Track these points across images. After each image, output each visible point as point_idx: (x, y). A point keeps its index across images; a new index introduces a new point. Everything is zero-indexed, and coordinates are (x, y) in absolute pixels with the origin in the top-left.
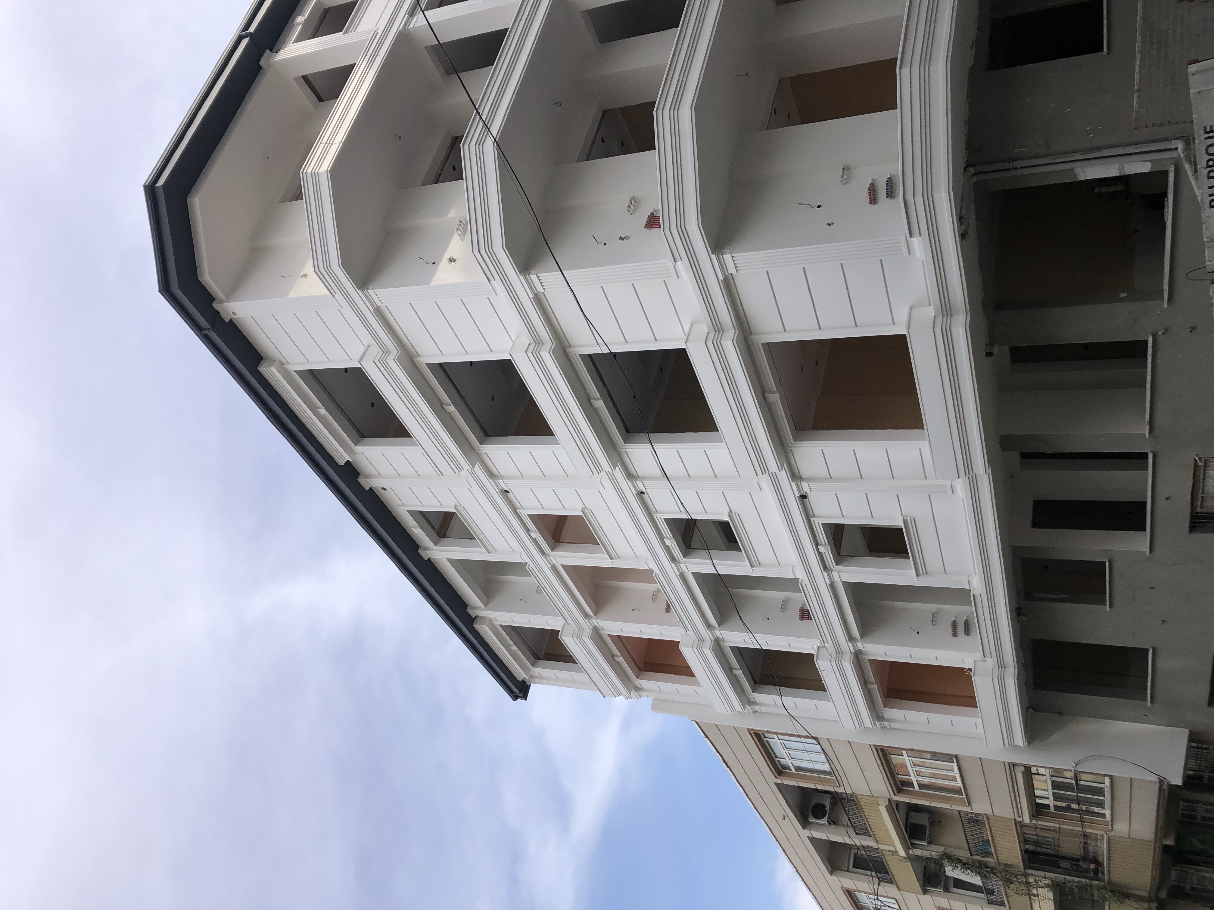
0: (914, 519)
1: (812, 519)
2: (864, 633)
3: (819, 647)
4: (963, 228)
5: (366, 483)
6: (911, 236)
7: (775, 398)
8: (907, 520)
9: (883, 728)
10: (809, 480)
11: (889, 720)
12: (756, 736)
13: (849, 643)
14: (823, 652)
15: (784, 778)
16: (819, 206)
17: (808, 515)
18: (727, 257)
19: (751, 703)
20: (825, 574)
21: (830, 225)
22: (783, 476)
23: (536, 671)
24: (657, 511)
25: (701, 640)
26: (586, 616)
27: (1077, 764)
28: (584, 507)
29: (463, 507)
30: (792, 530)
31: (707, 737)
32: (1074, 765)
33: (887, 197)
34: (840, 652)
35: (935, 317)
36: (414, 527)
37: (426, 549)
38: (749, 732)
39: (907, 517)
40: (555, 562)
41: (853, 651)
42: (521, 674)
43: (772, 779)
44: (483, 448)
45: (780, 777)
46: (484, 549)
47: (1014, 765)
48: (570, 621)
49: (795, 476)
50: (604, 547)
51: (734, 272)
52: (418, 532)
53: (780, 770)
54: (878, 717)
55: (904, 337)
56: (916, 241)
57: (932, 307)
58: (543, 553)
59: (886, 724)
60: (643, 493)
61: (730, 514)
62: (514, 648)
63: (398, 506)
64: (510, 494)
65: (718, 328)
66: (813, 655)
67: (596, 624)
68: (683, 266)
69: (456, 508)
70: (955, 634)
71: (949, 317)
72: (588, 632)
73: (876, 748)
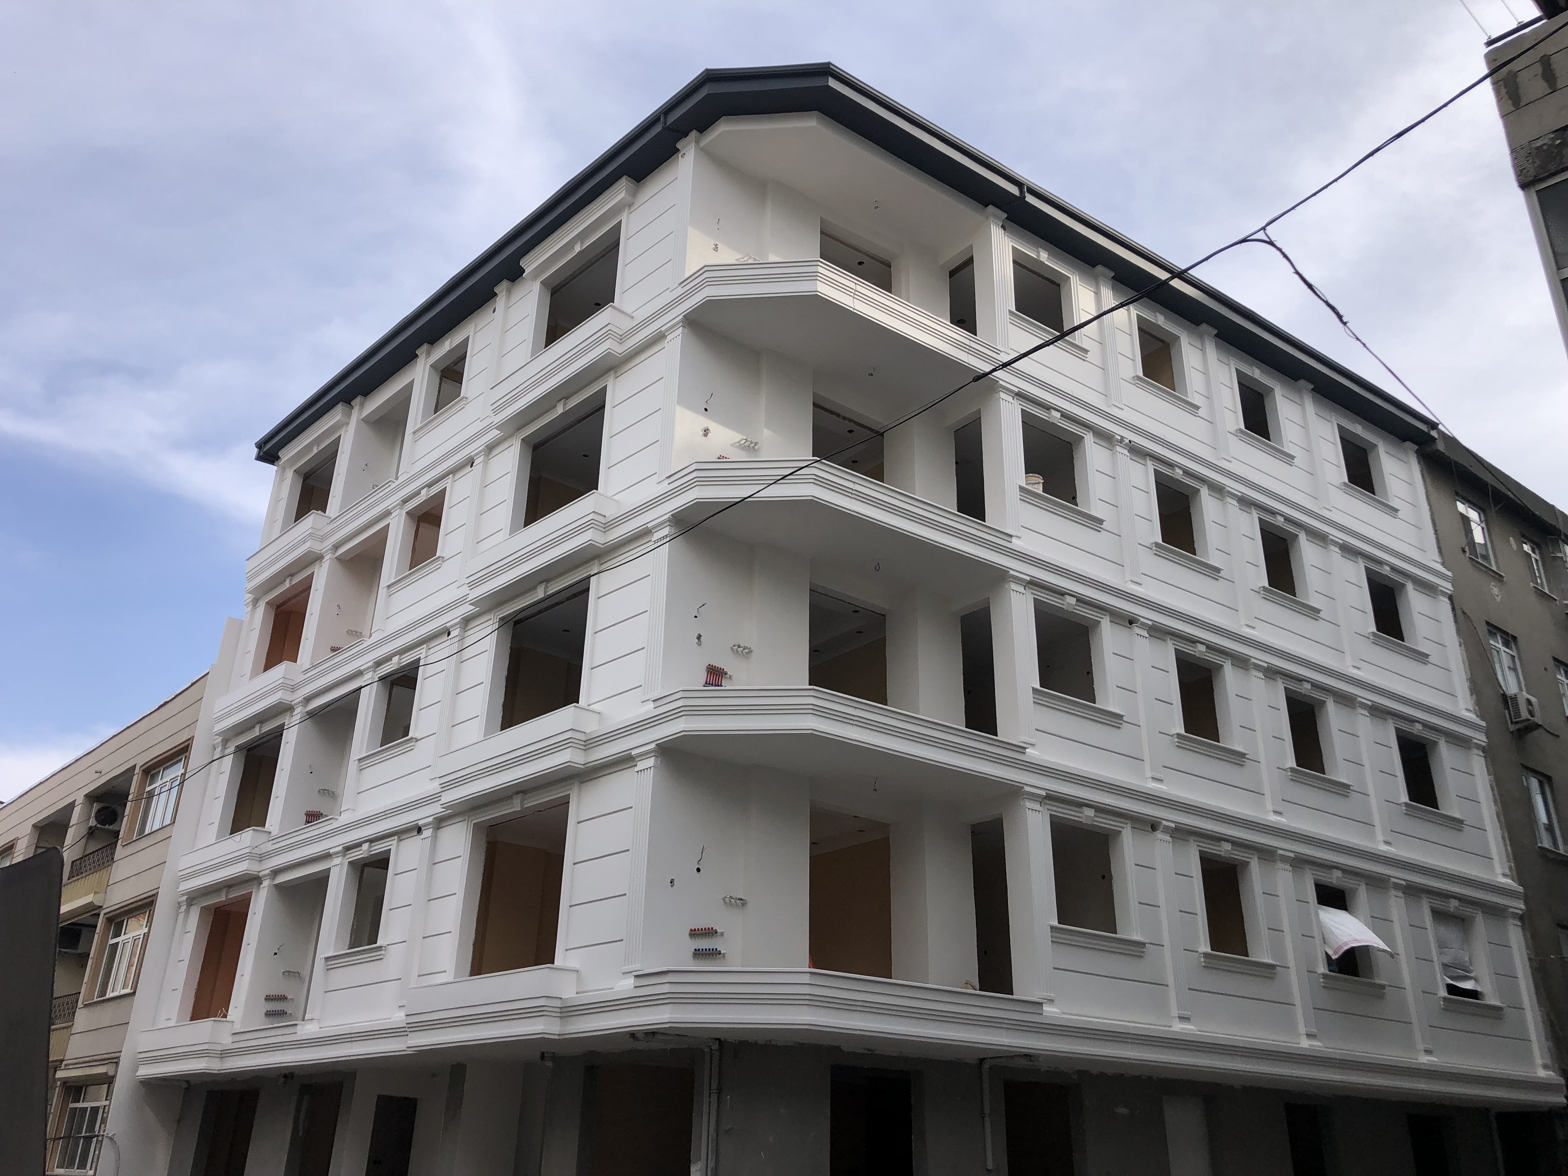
0: (382, 959)
1: (396, 837)
2: (281, 889)
3: (270, 833)
4: (641, 1036)
5: (501, 289)
6: (636, 976)
7: (516, 806)
8: (382, 950)
9: (179, 905)
10: (435, 838)
11: (187, 911)
12: (184, 747)
13: (269, 870)
14: (264, 837)
15: (140, 776)
16: (698, 870)
17: (400, 833)
18: (651, 762)
19: (225, 742)
20: (340, 848)
21: (671, 883)
22: (436, 809)
23: (290, 474)
24: (430, 649)
25: (294, 689)
26: (336, 547)
27: (111, 1139)
28: (445, 559)
29: (464, 407)
30: (386, 813)
31: (193, 684)
32: (110, 1135)
33: (695, 950)
34: (262, 858)
35: (561, 998)
36: (451, 342)
37: (428, 354)
38: (190, 739)
39: (385, 950)
40: (393, 515)
41: (261, 874)
42: (286, 454)
43: (141, 761)
44: (517, 442)
45: (141, 771)
46: (419, 426)
47: (117, 1062)
48: (332, 526)
49: (440, 822)
50: (404, 578)
51: (637, 769)
52: (447, 345)
53: (151, 771)
54: (193, 897)
55: (552, 962)
56: (630, 981)
57: (575, 995)
58: (405, 501)
59: (183, 908)
60: (449, 634)
61: (414, 740)
62: (315, 451)
63: (476, 325)
64: (468, 468)
65: (589, 744)
66: (264, 825)
67: (326, 558)
68: (648, 710)
69: (463, 398)
70: (268, 999)
71: (558, 1015)
72: (318, 547)
73: (154, 895)
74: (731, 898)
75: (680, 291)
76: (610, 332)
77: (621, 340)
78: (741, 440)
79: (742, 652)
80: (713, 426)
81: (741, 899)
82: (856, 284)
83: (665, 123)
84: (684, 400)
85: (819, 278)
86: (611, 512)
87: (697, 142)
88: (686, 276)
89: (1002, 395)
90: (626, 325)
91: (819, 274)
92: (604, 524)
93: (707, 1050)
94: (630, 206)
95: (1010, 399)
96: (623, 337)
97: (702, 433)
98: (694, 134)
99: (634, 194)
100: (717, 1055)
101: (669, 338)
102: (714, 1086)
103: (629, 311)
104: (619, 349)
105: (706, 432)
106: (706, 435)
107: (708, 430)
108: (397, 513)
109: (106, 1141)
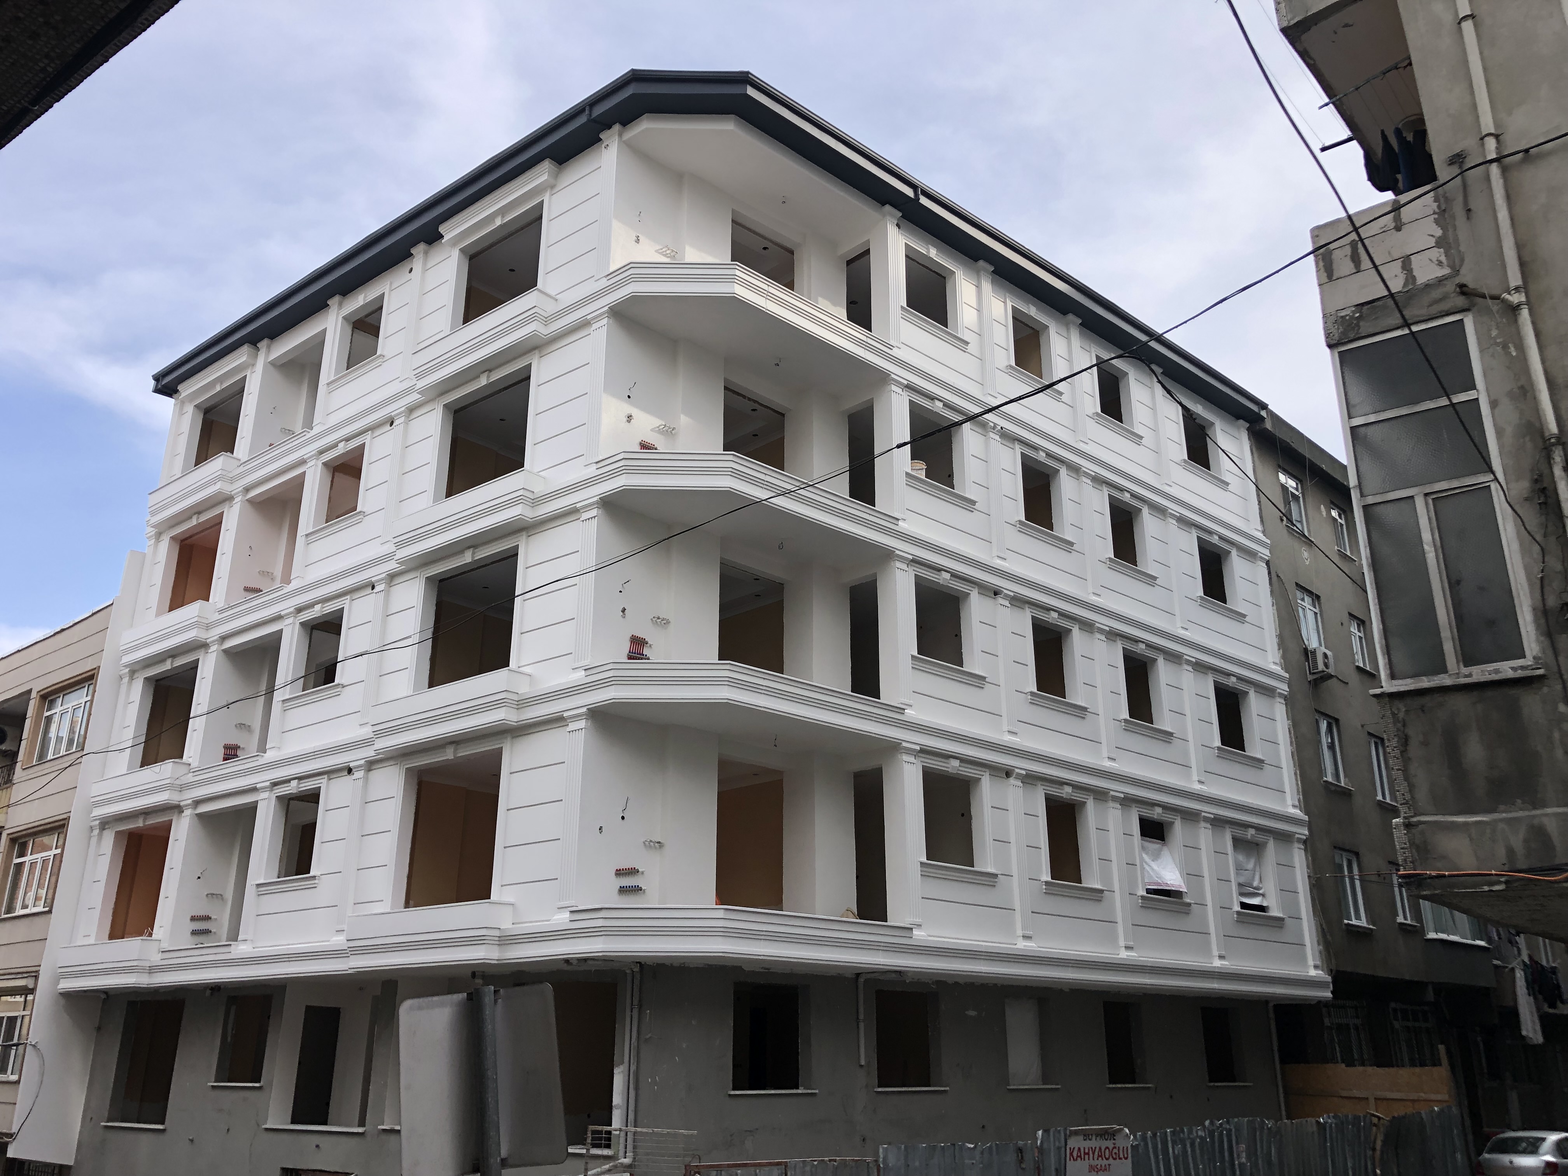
0: (316, 887)
1: (326, 776)
2: (202, 818)
3: (190, 765)
4: (575, 962)
5: (418, 251)
6: (571, 912)
7: (449, 755)
8: (315, 879)
9: (92, 829)
10: (366, 779)
11: (100, 835)
12: (90, 676)
13: (191, 800)
14: (183, 770)
15: (37, 701)
16: (623, 818)
17: (330, 773)
18: (582, 724)
19: (133, 673)
20: (268, 784)
21: (600, 829)
22: (369, 753)
23: (190, 409)
24: (353, 600)
25: (208, 627)
26: (247, 490)
27: (34, 1046)
28: (366, 514)
29: (380, 365)
30: (316, 753)
31: (93, 614)
32: (33, 1043)
33: (621, 887)
34: (182, 788)
35: (499, 929)
36: (365, 297)
37: (340, 305)
38: (95, 669)
39: (319, 879)
40: (309, 465)
41: (182, 804)
42: (187, 389)
43: (38, 686)
44: (439, 406)
45: (38, 696)
46: (333, 378)
47: (36, 976)
48: (242, 469)
49: (371, 765)
50: (321, 529)
51: (570, 728)
52: (359, 300)
53: (49, 697)
54: (105, 823)
55: (488, 897)
56: (566, 916)
57: (511, 926)
58: (321, 452)
59: (96, 832)
60: (373, 588)
61: (340, 686)
62: (218, 388)
63: (391, 284)
64: (388, 427)
65: (522, 704)
66: (181, 757)
67: (237, 500)
68: (579, 677)
69: (380, 355)
70: (193, 919)
71: (497, 943)
72: (228, 488)
73: (66, 819)
74: (651, 841)
75: (604, 283)
76: (536, 314)
77: (546, 322)
78: (660, 426)
79: (661, 622)
80: (635, 412)
81: (659, 843)
82: (768, 285)
83: (590, 115)
84: (610, 387)
85: (736, 281)
86: (540, 489)
87: (620, 135)
88: (611, 270)
89: (894, 388)
90: (550, 308)
91: (736, 277)
92: (533, 500)
93: (628, 971)
94: (552, 187)
95: (899, 390)
96: (547, 319)
97: (625, 419)
98: (617, 127)
99: (556, 176)
100: (638, 976)
101: (595, 326)
102: (636, 1002)
103: (553, 293)
104: (545, 331)
105: (630, 418)
106: (629, 421)
107: (631, 416)
108: (313, 463)
109: (29, 1048)
